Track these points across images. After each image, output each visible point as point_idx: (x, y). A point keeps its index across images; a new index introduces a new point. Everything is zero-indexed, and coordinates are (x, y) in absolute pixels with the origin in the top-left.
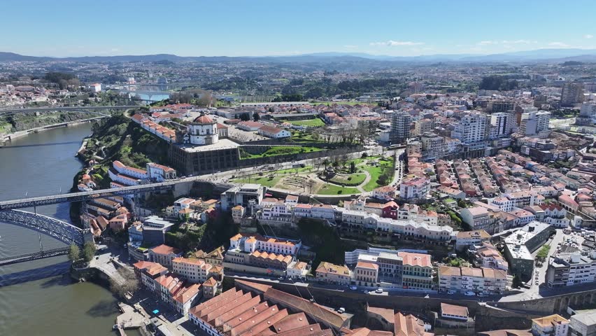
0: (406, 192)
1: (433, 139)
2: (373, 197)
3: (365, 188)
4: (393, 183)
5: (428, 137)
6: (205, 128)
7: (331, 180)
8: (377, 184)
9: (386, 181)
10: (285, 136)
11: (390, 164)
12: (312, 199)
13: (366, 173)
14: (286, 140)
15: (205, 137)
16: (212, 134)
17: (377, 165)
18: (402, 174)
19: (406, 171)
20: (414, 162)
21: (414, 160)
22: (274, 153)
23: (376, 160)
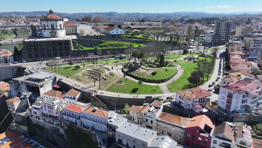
0: (229, 102)
1: (257, 39)
2: (175, 104)
3: (171, 87)
4: (210, 82)
5: (252, 37)
6: (50, 23)
7: (132, 73)
8: (187, 83)
9: (201, 79)
10: (119, 33)
11: (209, 60)
12: (93, 97)
13: (179, 67)
14: (119, 37)
15: (51, 31)
16: (57, 29)
17: (196, 60)
18: (222, 71)
19: (228, 68)
20: (238, 59)
21: (236, 57)
22: (105, 46)
23: (196, 56)
